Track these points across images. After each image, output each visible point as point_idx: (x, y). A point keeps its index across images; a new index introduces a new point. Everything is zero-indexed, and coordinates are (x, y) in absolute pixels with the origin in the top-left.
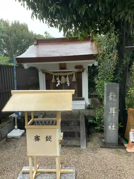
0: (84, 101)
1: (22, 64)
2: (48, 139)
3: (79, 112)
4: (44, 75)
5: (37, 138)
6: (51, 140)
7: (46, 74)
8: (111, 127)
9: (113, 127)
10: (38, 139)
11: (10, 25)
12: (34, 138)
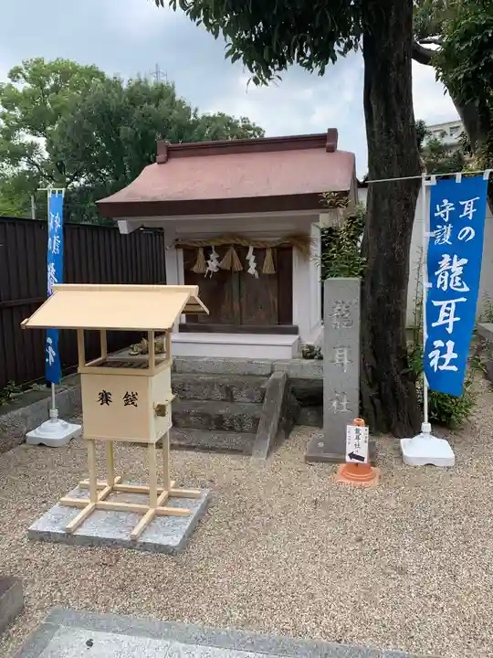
0: (297, 337)
1: (114, 219)
2: (130, 399)
3: (272, 367)
4: (181, 253)
5: (105, 398)
6: (136, 402)
7: (184, 251)
8: (338, 404)
9: (344, 403)
10: (107, 400)
11: (125, 86)
12: (98, 397)
